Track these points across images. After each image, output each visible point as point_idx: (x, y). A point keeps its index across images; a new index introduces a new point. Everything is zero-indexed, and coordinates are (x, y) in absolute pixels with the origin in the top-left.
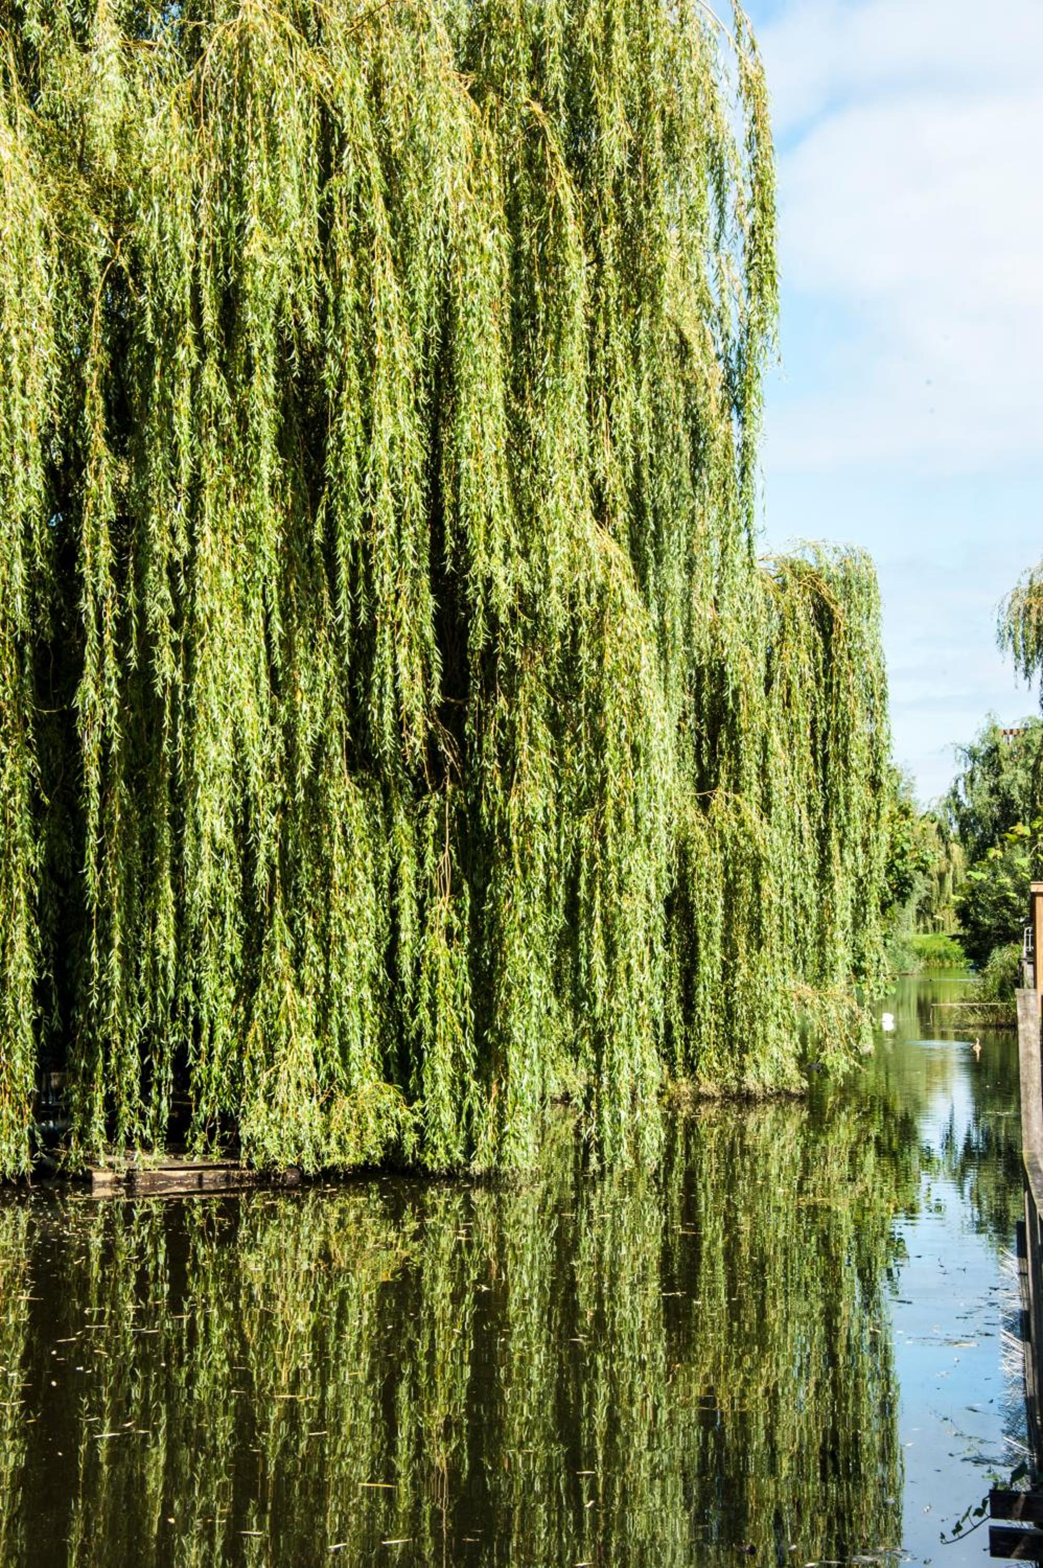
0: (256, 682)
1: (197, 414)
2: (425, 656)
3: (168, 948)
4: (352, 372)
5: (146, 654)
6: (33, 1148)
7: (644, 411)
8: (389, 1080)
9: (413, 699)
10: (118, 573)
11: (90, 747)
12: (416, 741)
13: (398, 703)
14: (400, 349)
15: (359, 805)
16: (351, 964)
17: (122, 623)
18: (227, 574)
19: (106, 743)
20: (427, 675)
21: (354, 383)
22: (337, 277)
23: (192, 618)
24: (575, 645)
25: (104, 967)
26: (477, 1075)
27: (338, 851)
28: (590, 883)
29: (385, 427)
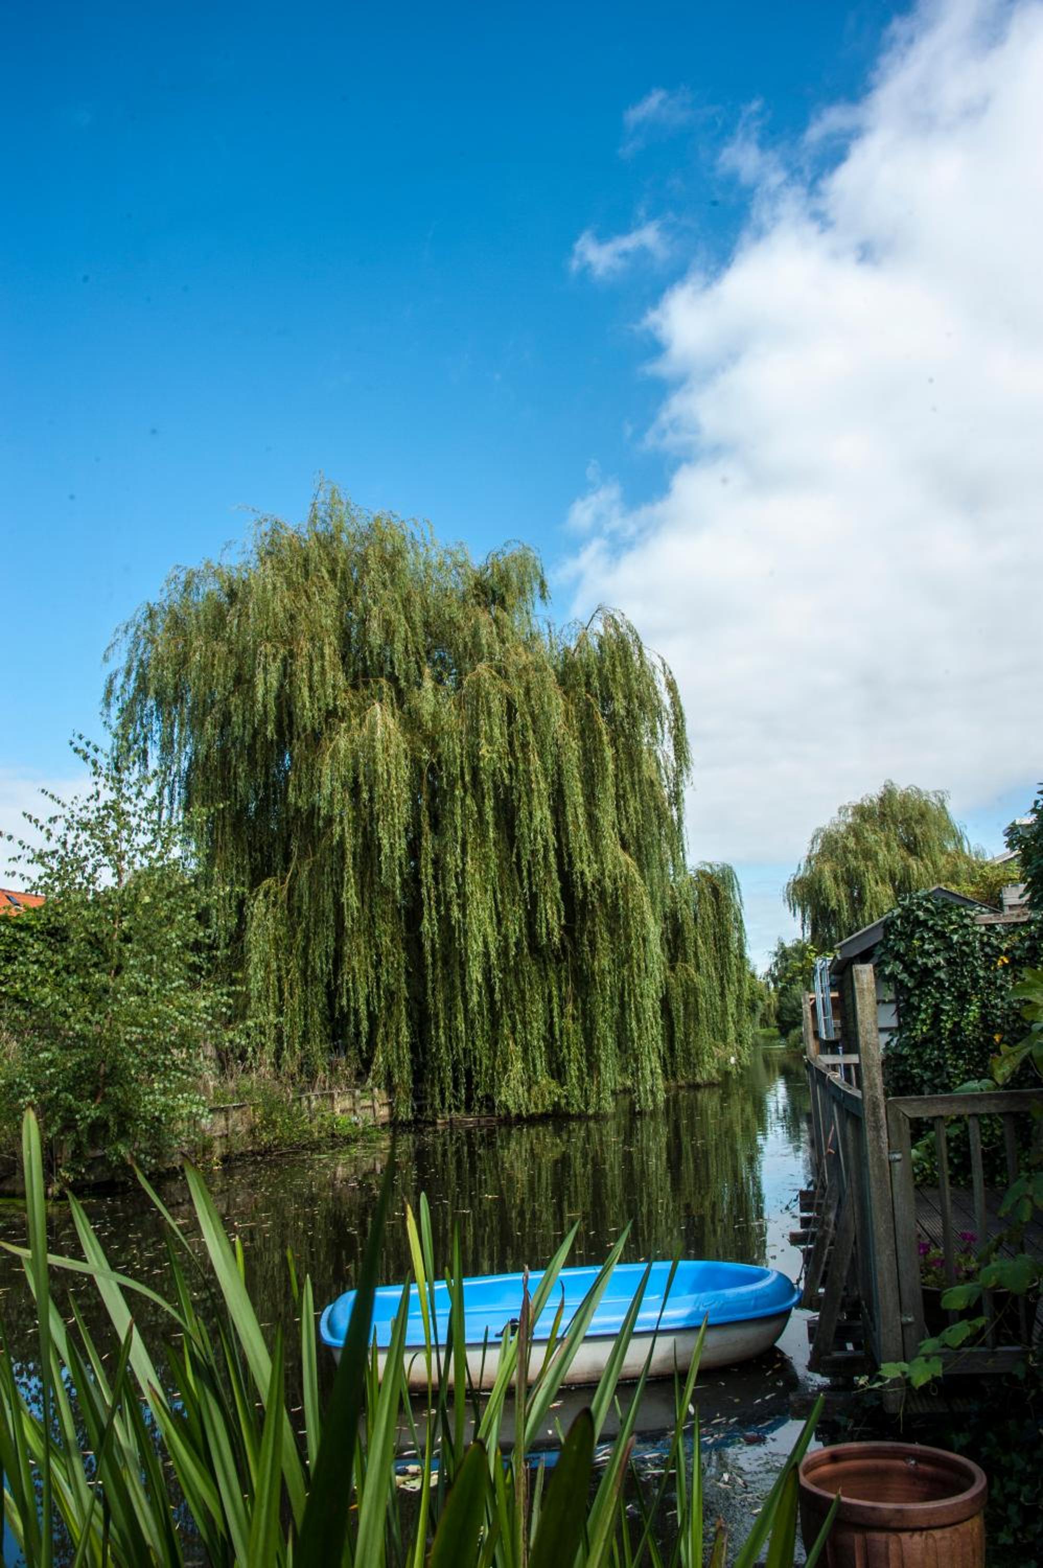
0: (491, 918)
1: (464, 815)
2: (558, 906)
3: (462, 1027)
4: (524, 794)
5: (448, 909)
6: (413, 1110)
7: (639, 806)
8: (553, 1077)
9: (554, 924)
10: (435, 877)
11: (427, 945)
12: (556, 940)
13: (548, 924)
14: (543, 785)
15: (534, 968)
16: (535, 1032)
17: (438, 897)
18: (477, 876)
19: (433, 946)
20: (559, 911)
21: (525, 799)
22: (516, 759)
23: (465, 894)
24: (617, 898)
25: (438, 1037)
26: (588, 1075)
27: (527, 987)
28: (629, 994)
29: (538, 815)
